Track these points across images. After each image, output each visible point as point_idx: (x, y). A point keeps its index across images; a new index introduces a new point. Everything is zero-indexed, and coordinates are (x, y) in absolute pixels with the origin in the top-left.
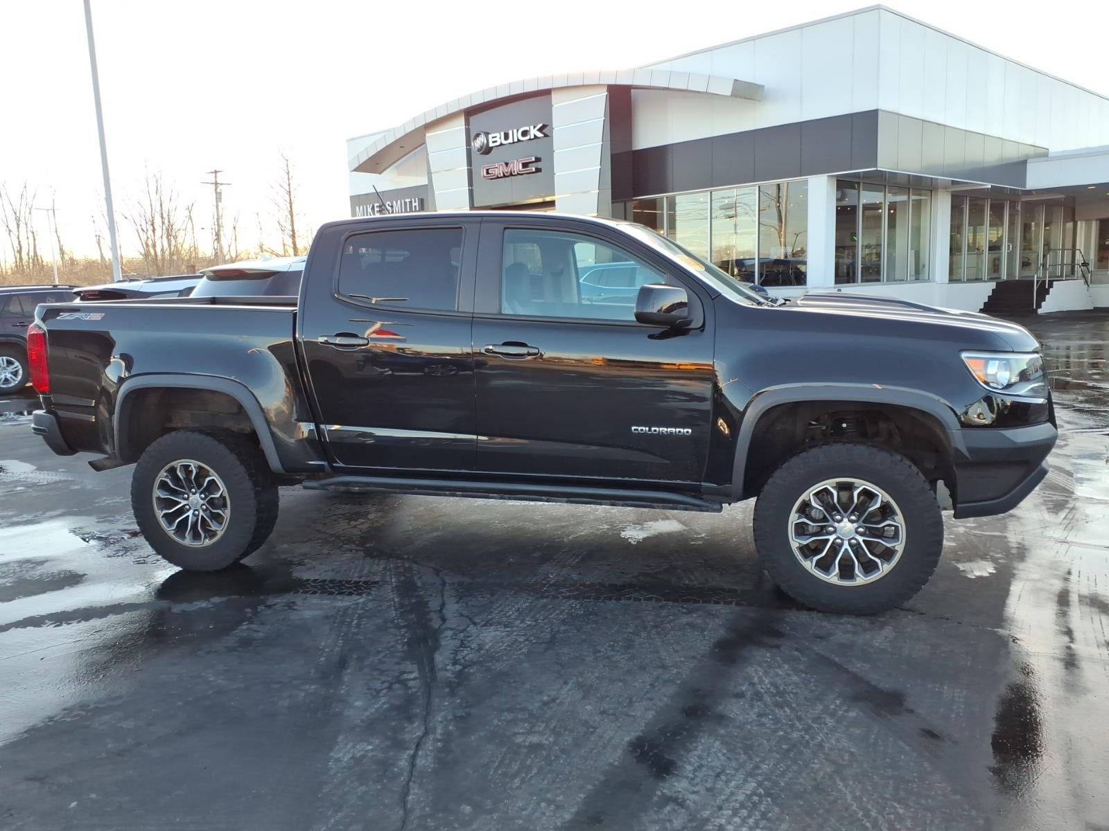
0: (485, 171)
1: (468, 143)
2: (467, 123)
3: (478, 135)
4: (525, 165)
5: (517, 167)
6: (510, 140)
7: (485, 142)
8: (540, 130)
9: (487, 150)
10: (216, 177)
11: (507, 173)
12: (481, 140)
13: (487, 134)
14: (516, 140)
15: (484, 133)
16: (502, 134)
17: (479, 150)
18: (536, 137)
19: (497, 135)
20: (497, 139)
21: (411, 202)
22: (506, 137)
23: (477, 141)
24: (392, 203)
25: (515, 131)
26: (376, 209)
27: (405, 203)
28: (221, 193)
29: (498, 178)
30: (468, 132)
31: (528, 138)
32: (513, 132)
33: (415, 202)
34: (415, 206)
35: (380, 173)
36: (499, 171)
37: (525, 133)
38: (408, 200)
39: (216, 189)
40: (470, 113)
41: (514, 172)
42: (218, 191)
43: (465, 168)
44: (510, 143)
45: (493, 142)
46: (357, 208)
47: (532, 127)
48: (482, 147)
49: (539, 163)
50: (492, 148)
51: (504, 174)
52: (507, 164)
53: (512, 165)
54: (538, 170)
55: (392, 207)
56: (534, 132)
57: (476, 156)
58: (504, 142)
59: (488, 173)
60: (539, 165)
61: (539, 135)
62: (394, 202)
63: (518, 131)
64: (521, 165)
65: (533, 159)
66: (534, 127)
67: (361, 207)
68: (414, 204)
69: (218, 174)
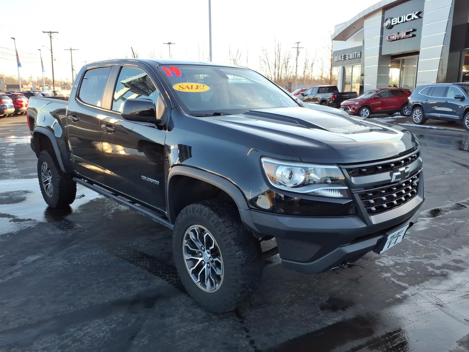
0: (388, 37)
1: (382, 24)
2: (383, 14)
3: (387, 20)
4: (408, 33)
5: (403, 35)
6: (402, 21)
7: (390, 23)
8: (417, 15)
9: (390, 27)
10: (298, 45)
11: (398, 38)
12: (388, 22)
13: (391, 19)
14: (404, 21)
15: (390, 18)
16: (398, 18)
17: (386, 27)
18: (414, 19)
19: (396, 19)
20: (396, 21)
21: (357, 54)
22: (400, 19)
23: (386, 23)
24: (349, 54)
25: (405, 16)
26: (343, 57)
27: (355, 54)
28: (299, 52)
29: (394, 40)
30: (383, 18)
31: (410, 19)
32: (404, 17)
33: (359, 54)
34: (358, 56)
35: (345, 41)
36: (394, 37)
37: (409, 17)
38: (356, 53)
39: (298, 50)
40: (385, 8)
41: (401, 37)
42: (298, 51)
43: (379, 36)
44: (401, 23)
45: (394, 23)
46: (335, 57)
47: (413, 14)
48: (388, 25)
49: (415, 32)
50: (393, 25)
51: (396, 39)
52: (398, 33)
53: (401, 33)
54: (414, 36)
55: (349, 56)
56: (414, 16)
57: (385, 30)
58: (399, 22)
59: (389, 38)
60: (414, 33)
61: (416, 17)
62: (350, 54)
63: (406, 16)
64: (405, 33)
65: (412, 30)
66: (414, 13)
67: (337, 57)
68: (358, 55)
69: (299, 44)
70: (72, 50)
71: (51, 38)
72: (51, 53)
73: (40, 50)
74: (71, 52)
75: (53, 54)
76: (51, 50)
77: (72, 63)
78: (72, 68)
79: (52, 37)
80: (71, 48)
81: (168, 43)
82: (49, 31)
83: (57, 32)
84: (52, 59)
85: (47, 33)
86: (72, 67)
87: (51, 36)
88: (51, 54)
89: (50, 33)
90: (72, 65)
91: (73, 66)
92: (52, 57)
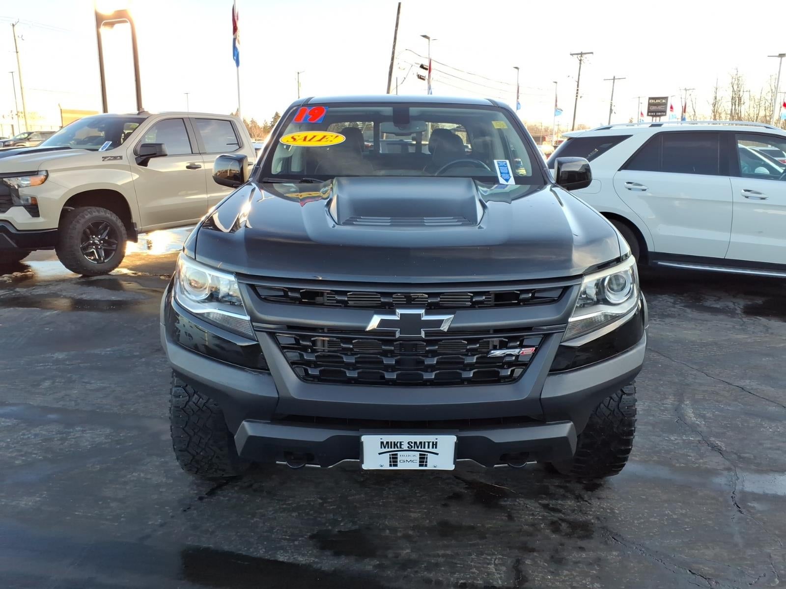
70: (615, 80)
71: (580, 64)
72: (577, 86)
73: (556, 82)
74: (614, 82)
75: (579, 89)
76: (578, 82)
77: (612, 100)
78: (611, 109)
79: (582, 62)
80: (614, 77)
81: (778, 55)
82: (580, 52)
83: (592, 53)
84: (577, 96)
85: (576, 56)
86: (611, 107)
87: (580, 60)
88: (576, 88)
89: (580, 55)
90: (611, 104)
91: (613, 105)
92: (577, 93)
